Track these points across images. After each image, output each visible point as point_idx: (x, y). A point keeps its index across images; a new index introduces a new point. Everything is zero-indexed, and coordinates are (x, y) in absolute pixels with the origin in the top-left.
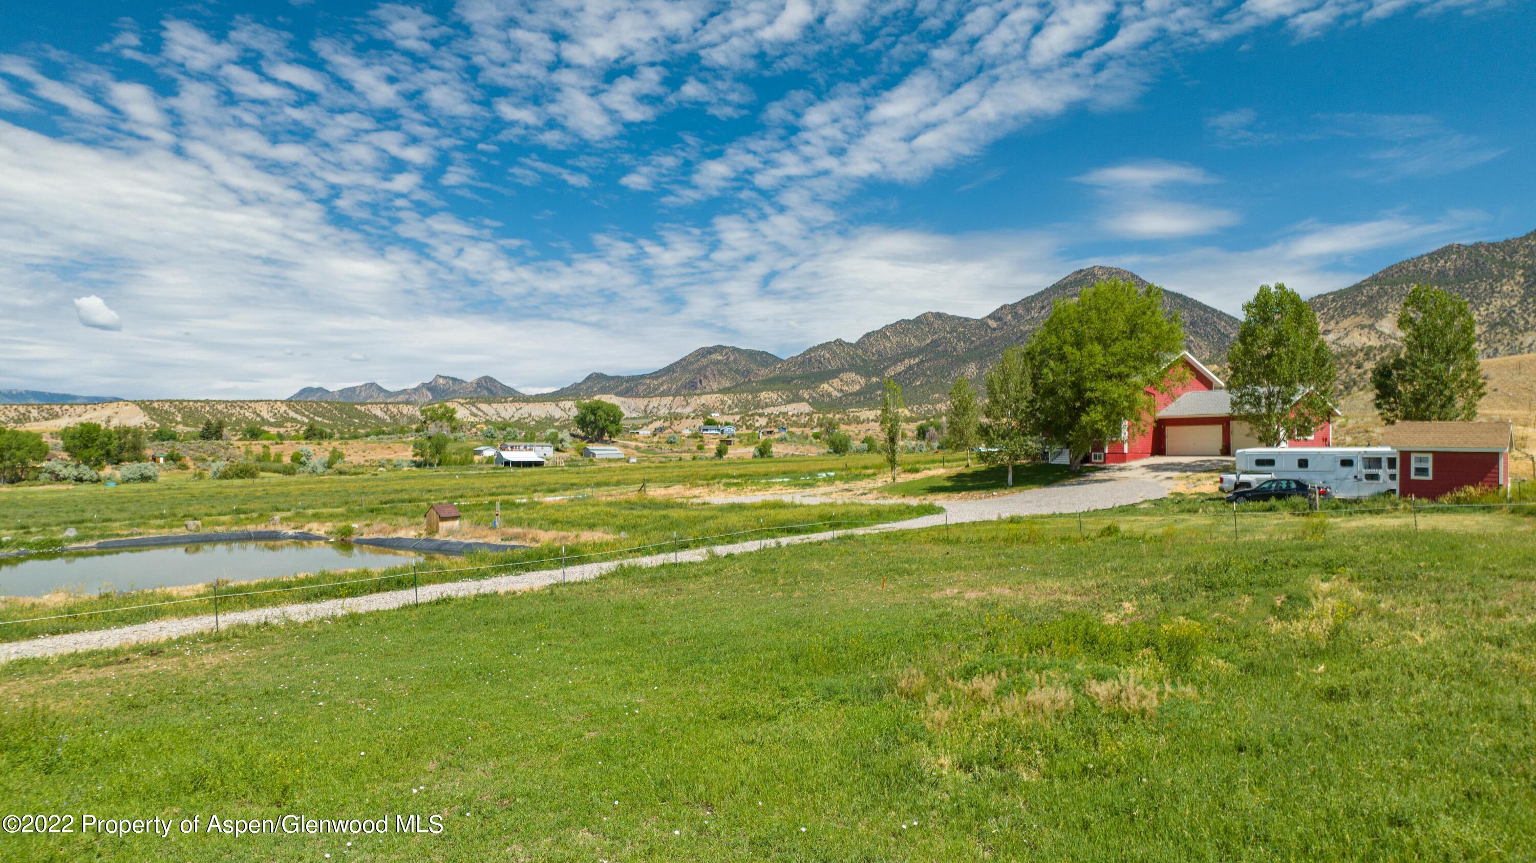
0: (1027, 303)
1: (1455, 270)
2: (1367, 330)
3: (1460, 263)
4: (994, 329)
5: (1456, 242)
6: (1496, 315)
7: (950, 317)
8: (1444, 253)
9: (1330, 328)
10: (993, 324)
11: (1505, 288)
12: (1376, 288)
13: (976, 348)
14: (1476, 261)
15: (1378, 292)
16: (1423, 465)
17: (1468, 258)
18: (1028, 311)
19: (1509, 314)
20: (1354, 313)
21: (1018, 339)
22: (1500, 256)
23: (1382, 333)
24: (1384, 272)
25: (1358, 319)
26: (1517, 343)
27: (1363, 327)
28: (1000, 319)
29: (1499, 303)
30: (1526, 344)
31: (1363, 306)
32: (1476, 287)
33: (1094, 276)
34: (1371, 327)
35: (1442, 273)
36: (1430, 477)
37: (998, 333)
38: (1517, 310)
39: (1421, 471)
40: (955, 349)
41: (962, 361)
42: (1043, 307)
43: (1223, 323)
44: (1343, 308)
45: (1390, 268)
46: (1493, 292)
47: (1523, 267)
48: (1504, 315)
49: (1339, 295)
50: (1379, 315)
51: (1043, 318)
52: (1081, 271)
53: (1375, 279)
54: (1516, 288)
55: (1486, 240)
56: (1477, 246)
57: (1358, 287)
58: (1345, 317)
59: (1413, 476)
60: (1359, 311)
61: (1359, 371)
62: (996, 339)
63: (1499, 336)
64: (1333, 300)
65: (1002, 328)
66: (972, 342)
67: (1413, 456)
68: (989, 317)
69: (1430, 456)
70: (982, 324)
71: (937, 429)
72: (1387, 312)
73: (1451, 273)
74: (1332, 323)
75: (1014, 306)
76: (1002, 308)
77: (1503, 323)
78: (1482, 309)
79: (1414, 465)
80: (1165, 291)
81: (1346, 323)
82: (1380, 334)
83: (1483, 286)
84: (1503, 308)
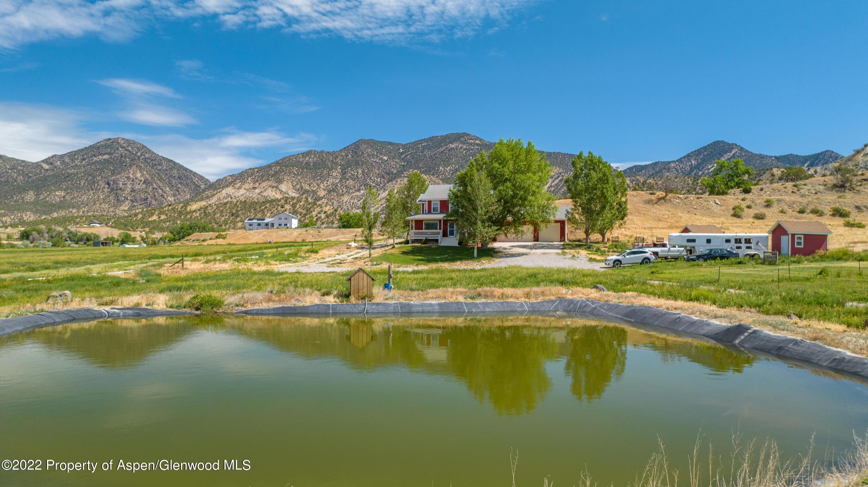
0: (72, 155)
1: (313, 163)
2: (275, 189)
3: (315, 159)
4: (47, 170)
5: (314, 149)
6: (330, 186)
7: (9, 158)
8: (308, 154)
9: (256, 186)
10: (46, 166)
11: (334, 174)
12: (278, 168)
13: (33, 181)
14: (322, 160)
15: (279, 170)
16: (799, 241)
17: (319, 157)
18: (73, 160)
19: (336, 187)
20: (268, 180)
21: (65, 178)
22: (331, 158)
23: (282, 191)
24: (282, 160)
25: (270, 183)
26: (341, 200)
27: (273, 187)
28: (51, 164)
29: (331, 181)
30: (344, 201)
31: (272, 176)
32: (322, 172)
33: (118, 143)
34: (277, 187)
35: (308, 164)
36: (802, 246)
37: (51, 173)
38: (339, 184)
39: (799, 244)
40: (15, 181)
41: (24, 190)
42: (84, 159)
43: (197, 179)
44: (262, 176)
45: (285, 158)
46: (329, 175)
47: (340, 165)
48: (334, 187)
49: (260, 169)
50: (280, 182)
51: (84, 166)
52: (109, 139)
53: (277, 163)
54: (338, 174)
55: (326, 150)
56: (322, 152)
57: (270, 166)
58: (264, 181)
59: (796, 246)
60: (270, 179)
61: (283, 209)
62: (49, 176)
63: (332, 197)
64: (257, 172)
65: (53, 170)
66: (30, 177)
67: (796, 236)
68: (43, 161)
69: (802, 236)
70: (37, 165)
71: (39, 234)
72: (284, 181)
73: (312, 164)
74: (257, 184)
75: (62, 156)
76: (53, 157)
77: (334, 190)
78: (325, 183)
79: (796, 241)
80: (163, 158)
81: (264, 184)
82: (281, 192)
83: (325, 172)
84: (333, 184)
